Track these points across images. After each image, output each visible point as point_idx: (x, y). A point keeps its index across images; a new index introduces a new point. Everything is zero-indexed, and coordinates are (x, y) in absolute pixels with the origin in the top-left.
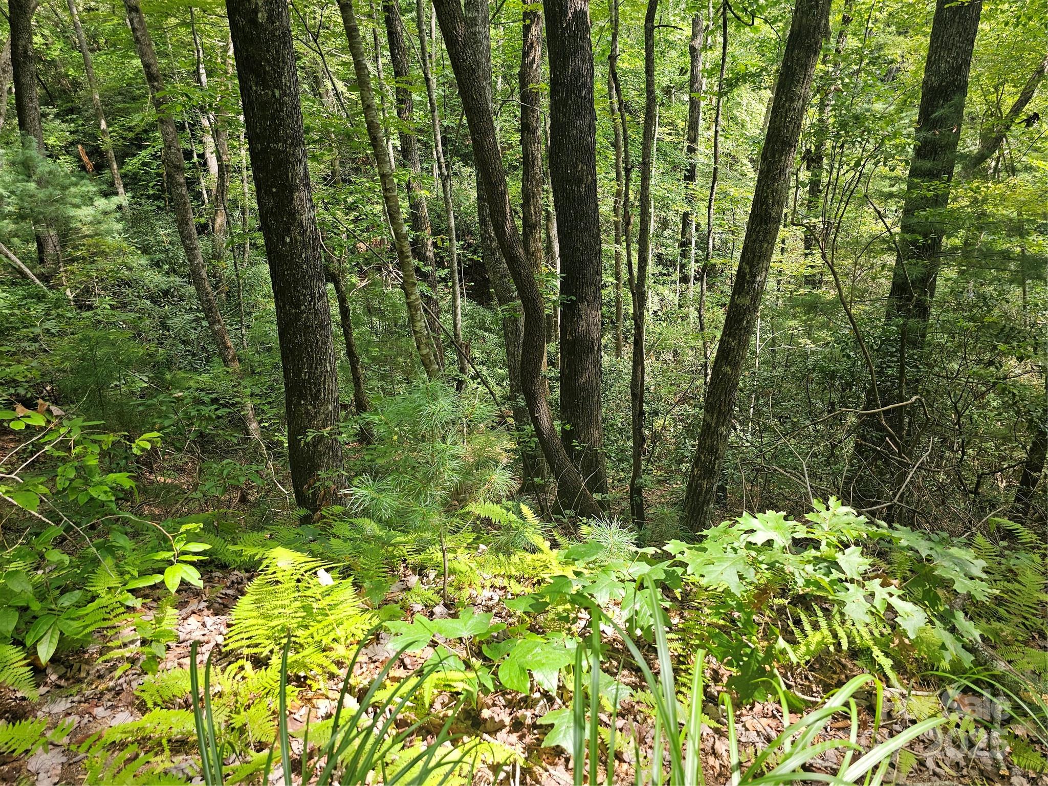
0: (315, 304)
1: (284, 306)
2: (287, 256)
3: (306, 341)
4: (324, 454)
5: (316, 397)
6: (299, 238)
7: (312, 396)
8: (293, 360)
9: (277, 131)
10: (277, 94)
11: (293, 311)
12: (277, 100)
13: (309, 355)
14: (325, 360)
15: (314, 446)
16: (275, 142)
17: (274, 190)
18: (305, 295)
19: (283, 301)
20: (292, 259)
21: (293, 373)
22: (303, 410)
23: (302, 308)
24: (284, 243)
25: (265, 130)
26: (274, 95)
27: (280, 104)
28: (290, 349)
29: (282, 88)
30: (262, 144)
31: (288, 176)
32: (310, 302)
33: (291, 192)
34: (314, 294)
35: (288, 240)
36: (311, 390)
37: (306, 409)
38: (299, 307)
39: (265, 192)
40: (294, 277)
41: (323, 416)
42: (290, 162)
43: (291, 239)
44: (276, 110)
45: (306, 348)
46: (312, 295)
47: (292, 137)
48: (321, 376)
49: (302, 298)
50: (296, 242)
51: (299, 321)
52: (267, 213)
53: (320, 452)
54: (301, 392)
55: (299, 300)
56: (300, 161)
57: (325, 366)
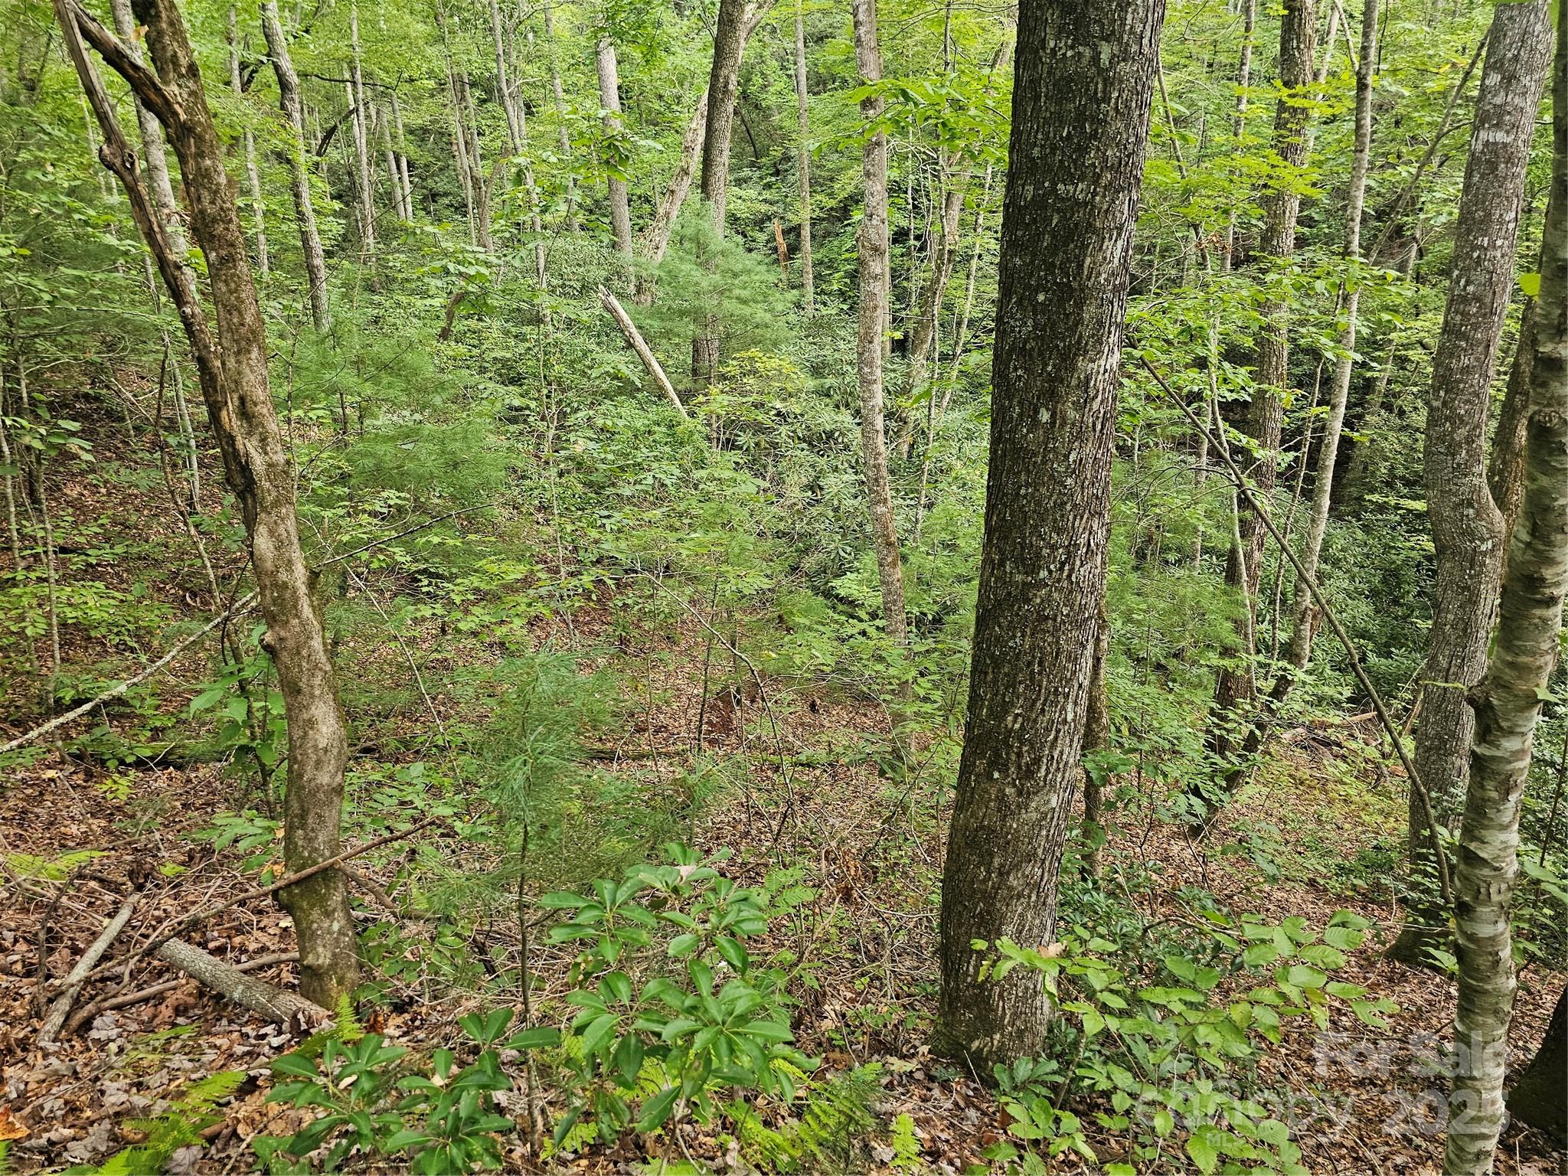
0: (1072, 570)
1: (1002, 563)
2: (1035, 454)
3: (1032, 648)
4: (1019, 896)
5: (1029, 773)
6: (1072, 414)
7: (1019, 767)
8: (995, 681)
9: (1083, 150)
10: (1105, 57)
11: (1019, 578)
12: (1100, 71)
13: (1032, 679)
14: (1067, 696)
15: (1001, 874)
16: (1071, 179)
17: (1041, 297)
18: (1053, 548)
19: (1001, 552)
20: (1044, 462)
21: (990, 708)
22: (993, 792)
23: (1044, 574)
24: (1035, 423)
25: (1054, 149)
26: (1096, 59)
27: (1105, 80)
28: (992, 656)
29: (1120, 40)
30: (1038, 185)
31: (1080, 266)
32: (1063, 564)
33: (1080, 305)
34: (1077, 546)
35: (1045, 416)
36: (1019, 755)
37: (1001, 791)
38: (1033, 570)
39: (1019, 302)
40: (1039, 503)
41: (1034, 816)
42: (1095, 231)
43: (1053, 416)
44: (1094, 99)
45: (1029, 664)
46: (1071, 550)
47: (1116, 169)
48: (1048, 730)
49: (1045, 552)
50: (1063, 424)
51: (1028, 601)
52: (1012, 350)
53: (1010, 888)
54: (997, 754)
55: (1039, 556)
56: (1120, 229)
57: (1063, 708)
